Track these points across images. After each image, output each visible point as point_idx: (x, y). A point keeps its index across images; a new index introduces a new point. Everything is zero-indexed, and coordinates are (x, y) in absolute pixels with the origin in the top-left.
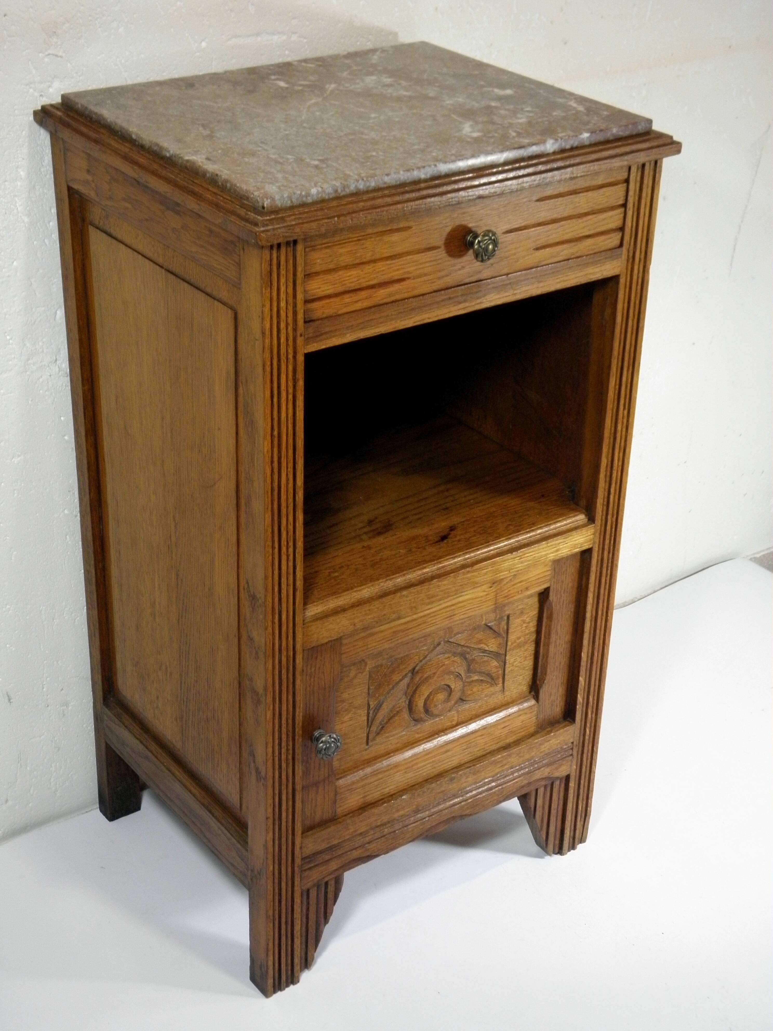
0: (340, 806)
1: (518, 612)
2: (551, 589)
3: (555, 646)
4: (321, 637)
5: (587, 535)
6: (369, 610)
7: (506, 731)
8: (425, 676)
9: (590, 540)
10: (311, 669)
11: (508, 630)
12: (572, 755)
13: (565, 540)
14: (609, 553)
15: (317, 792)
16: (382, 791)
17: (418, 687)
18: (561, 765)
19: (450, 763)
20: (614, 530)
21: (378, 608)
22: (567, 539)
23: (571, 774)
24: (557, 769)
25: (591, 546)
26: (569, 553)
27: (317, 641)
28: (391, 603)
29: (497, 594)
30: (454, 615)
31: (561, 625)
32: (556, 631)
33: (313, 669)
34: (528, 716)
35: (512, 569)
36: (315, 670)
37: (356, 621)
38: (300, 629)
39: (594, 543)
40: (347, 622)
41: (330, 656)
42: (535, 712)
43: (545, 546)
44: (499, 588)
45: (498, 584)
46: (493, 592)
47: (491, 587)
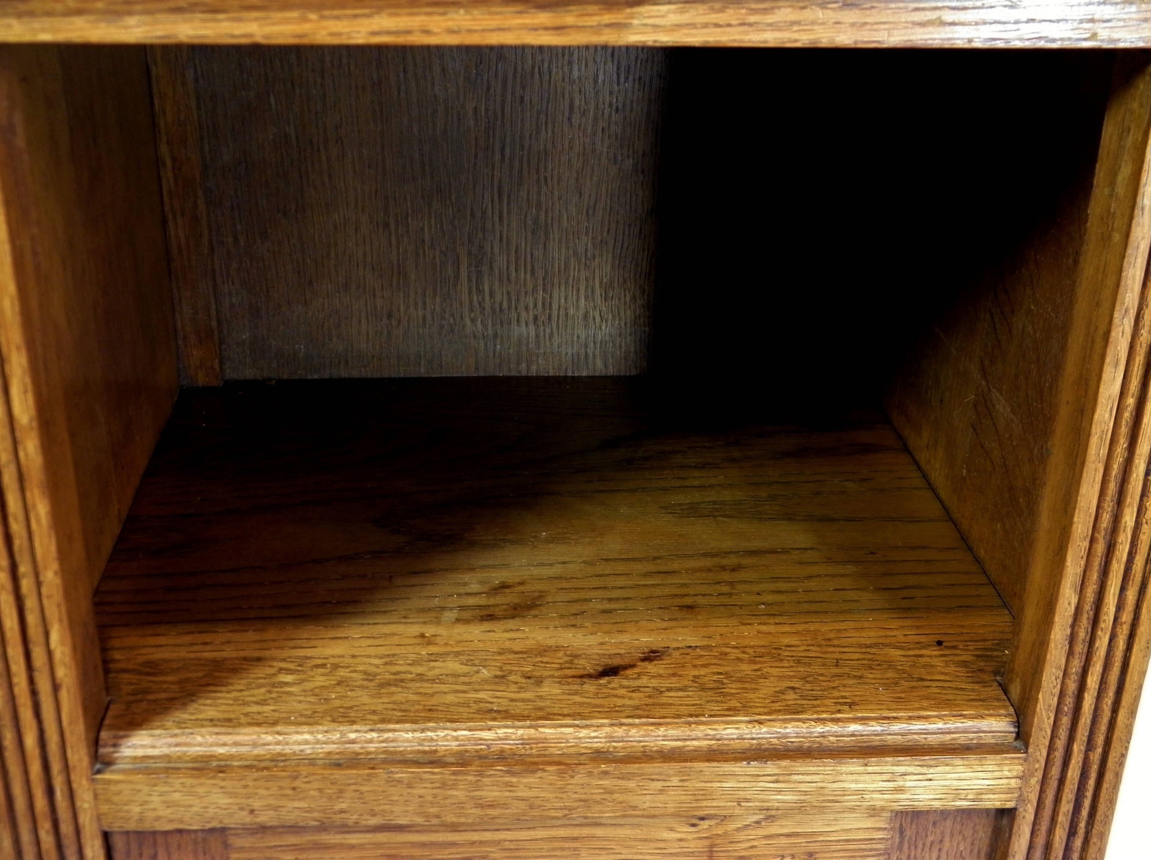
4: (152, 814)
5: (997, 774)
6: (294, 789)
9: (1010, 791)
13: (924, 770)
14: (1072, 833)
20: (1091, 783)
21: (320, 790)
22: (932, 770)
25: (1010, 805)
26: (937, 804)
27: (141, 820)
28: (363, 789)
29: (712, 846)
35: (748, 800)
37: (257, 805)
38: (84, 782)
39: (1021, 799)
40: (228, 801)
43: (861, 769)
44: (720, 833)
45: (718, 824)
46: (701, 838)
47: (694, 825)
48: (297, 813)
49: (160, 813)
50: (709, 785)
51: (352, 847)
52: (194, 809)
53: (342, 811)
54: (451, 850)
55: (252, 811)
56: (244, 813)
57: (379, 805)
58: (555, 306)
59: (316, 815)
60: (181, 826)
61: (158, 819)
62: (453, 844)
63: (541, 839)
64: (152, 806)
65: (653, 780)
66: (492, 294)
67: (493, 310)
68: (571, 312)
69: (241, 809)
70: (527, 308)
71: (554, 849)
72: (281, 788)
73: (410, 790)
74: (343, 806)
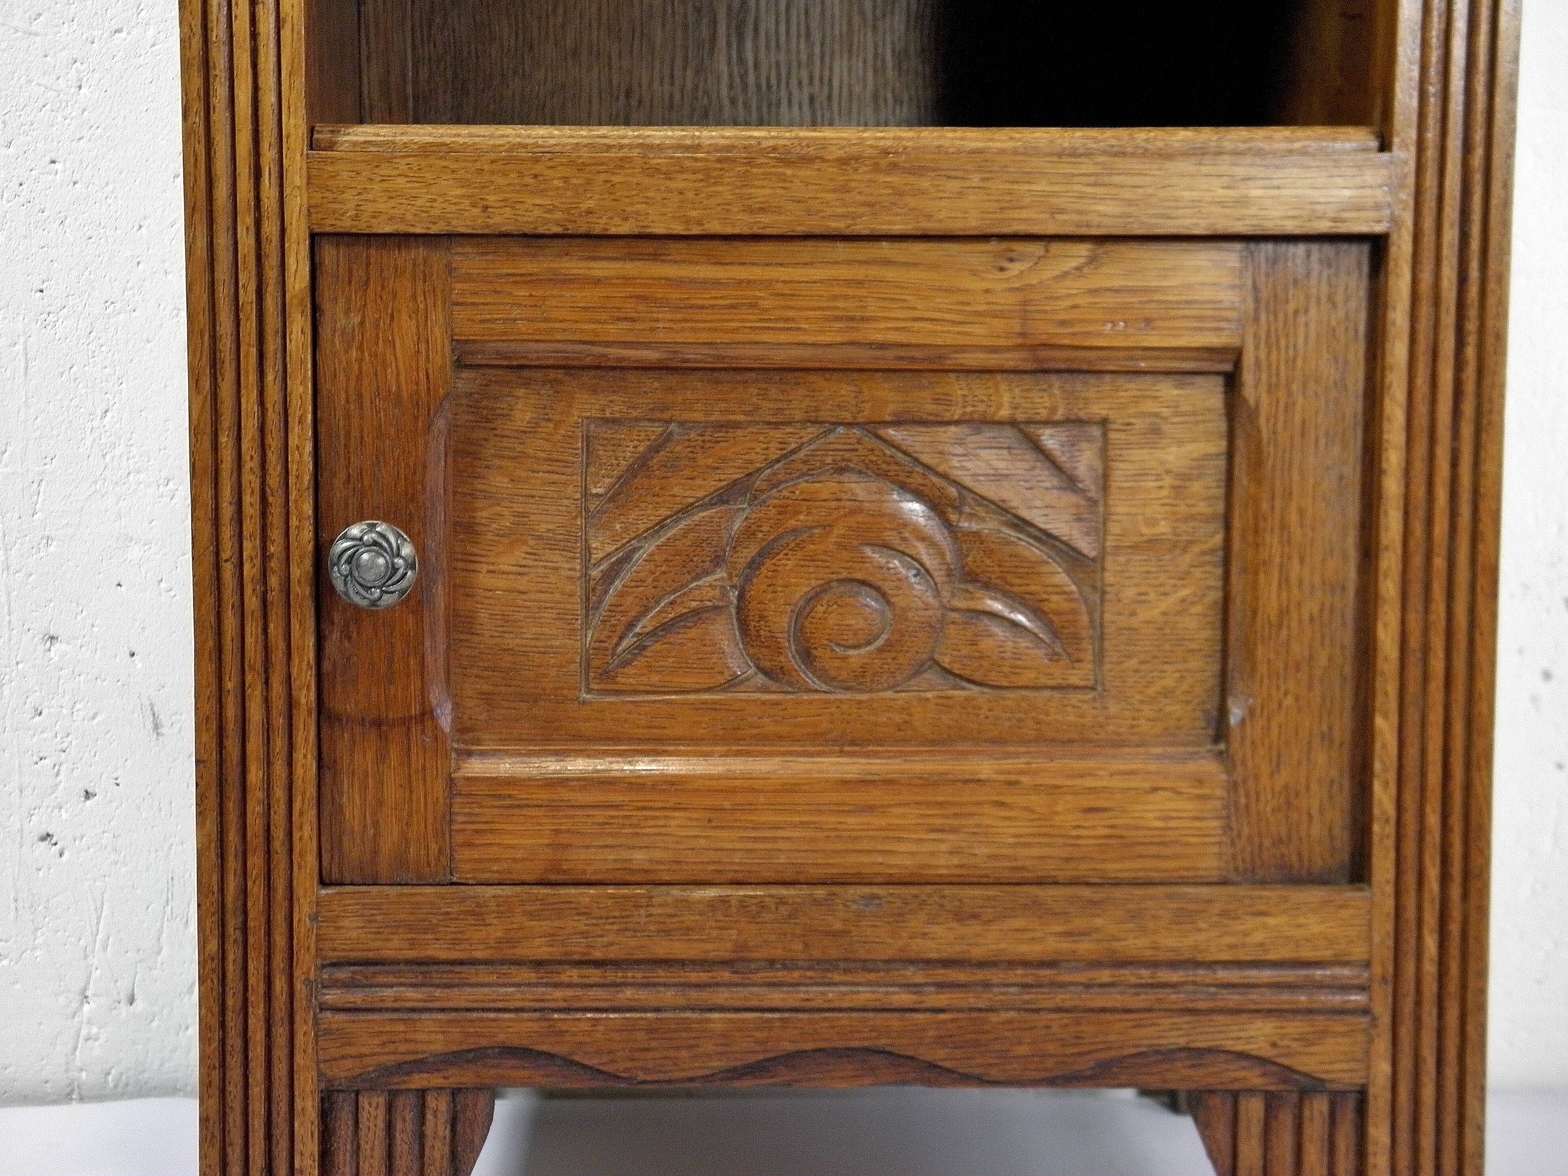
0: (470, 845)
1: (1140, 424)
2: (1248, 360)
3: (1285, 581)
7: (1098, 827)
8: (792, 523)
10: (347, 311)
11: (1106, 477)
12: (1365, 1011)
15: (381, 758)
16: (625, 854)
17: (764, 554)
18: (1324, 1033)
19: (880, 859)
21: (566, 179)
23: (1372, 1091)
24: (1306, 1040)
25: (1382, 228)
28: (616, 179)
29: (1025, 303)
30: (863, 319)
31: (1301, 512)
32: (1284, 527)
33: (356, 320)
34: (1190, 807)
36: (362, 323)
37: (492, 199)
38: (297, 160)
40: (459, 192)
41: (414, 297)
42: (1217, 804)
44: (1035, 282)
45: (1030, 269)
46: (1011, 290)
47: (1002, 269)
48: (537, 212)
49: (381, 207)
50: (1016, 187)
51: (597, 282)
52: (419, 202)
53: (589, 212)
54: (714, 293)
55: (486, 208)
56: (476, 211)
57: (632, 204)
58: (836, 83)
59: (558, 215)
60: (403, 228)
61: (376, 215)
62: (716, 283)
63: (820, 282)
64: (370, 197)
65: (949, 177)
66: (756, 65)
67: (758, 87)
68: (857, 89)
69: (474, 205)
70: (800, 84)
71: (835, 298)
72: (521, 175)
73: (668, 183)
74: (591, 204)
